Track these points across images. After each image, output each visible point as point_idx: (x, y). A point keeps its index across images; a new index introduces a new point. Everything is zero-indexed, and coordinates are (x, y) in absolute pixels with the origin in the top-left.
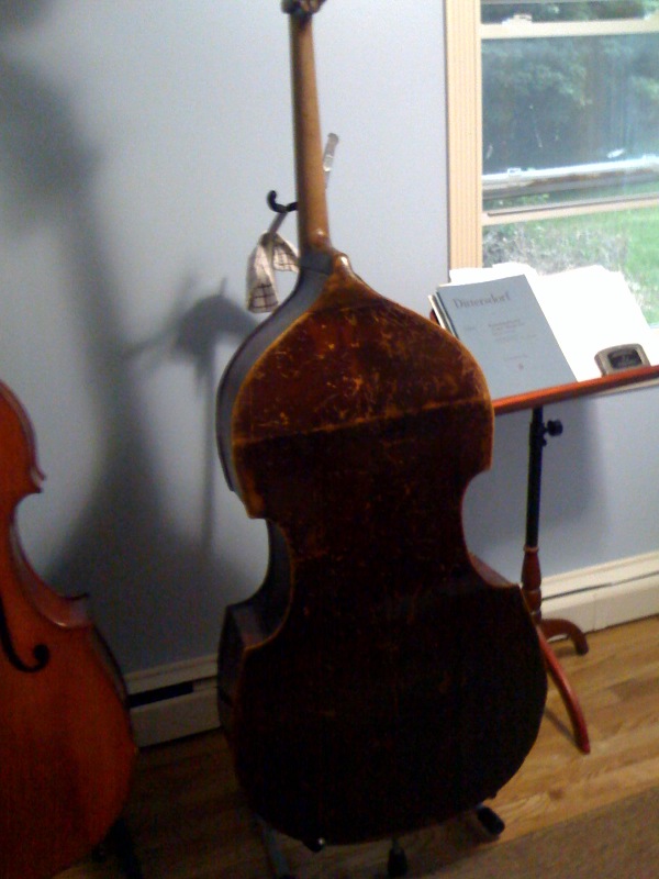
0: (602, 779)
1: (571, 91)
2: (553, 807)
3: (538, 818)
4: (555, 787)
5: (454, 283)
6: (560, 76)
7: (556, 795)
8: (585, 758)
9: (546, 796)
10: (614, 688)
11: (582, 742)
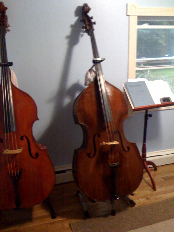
0: (159, 196)
1: (161, 42)
2: (147, 201)
3: (143, 203)
4: (147, 197)
5: (129, 82)
6: (158, 38)
7: (148, 199)
8: (155, 192)
9: (145, 199)
10: (163, 178)
11: (154, 188)
